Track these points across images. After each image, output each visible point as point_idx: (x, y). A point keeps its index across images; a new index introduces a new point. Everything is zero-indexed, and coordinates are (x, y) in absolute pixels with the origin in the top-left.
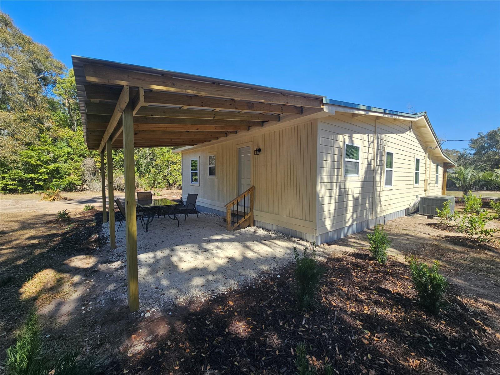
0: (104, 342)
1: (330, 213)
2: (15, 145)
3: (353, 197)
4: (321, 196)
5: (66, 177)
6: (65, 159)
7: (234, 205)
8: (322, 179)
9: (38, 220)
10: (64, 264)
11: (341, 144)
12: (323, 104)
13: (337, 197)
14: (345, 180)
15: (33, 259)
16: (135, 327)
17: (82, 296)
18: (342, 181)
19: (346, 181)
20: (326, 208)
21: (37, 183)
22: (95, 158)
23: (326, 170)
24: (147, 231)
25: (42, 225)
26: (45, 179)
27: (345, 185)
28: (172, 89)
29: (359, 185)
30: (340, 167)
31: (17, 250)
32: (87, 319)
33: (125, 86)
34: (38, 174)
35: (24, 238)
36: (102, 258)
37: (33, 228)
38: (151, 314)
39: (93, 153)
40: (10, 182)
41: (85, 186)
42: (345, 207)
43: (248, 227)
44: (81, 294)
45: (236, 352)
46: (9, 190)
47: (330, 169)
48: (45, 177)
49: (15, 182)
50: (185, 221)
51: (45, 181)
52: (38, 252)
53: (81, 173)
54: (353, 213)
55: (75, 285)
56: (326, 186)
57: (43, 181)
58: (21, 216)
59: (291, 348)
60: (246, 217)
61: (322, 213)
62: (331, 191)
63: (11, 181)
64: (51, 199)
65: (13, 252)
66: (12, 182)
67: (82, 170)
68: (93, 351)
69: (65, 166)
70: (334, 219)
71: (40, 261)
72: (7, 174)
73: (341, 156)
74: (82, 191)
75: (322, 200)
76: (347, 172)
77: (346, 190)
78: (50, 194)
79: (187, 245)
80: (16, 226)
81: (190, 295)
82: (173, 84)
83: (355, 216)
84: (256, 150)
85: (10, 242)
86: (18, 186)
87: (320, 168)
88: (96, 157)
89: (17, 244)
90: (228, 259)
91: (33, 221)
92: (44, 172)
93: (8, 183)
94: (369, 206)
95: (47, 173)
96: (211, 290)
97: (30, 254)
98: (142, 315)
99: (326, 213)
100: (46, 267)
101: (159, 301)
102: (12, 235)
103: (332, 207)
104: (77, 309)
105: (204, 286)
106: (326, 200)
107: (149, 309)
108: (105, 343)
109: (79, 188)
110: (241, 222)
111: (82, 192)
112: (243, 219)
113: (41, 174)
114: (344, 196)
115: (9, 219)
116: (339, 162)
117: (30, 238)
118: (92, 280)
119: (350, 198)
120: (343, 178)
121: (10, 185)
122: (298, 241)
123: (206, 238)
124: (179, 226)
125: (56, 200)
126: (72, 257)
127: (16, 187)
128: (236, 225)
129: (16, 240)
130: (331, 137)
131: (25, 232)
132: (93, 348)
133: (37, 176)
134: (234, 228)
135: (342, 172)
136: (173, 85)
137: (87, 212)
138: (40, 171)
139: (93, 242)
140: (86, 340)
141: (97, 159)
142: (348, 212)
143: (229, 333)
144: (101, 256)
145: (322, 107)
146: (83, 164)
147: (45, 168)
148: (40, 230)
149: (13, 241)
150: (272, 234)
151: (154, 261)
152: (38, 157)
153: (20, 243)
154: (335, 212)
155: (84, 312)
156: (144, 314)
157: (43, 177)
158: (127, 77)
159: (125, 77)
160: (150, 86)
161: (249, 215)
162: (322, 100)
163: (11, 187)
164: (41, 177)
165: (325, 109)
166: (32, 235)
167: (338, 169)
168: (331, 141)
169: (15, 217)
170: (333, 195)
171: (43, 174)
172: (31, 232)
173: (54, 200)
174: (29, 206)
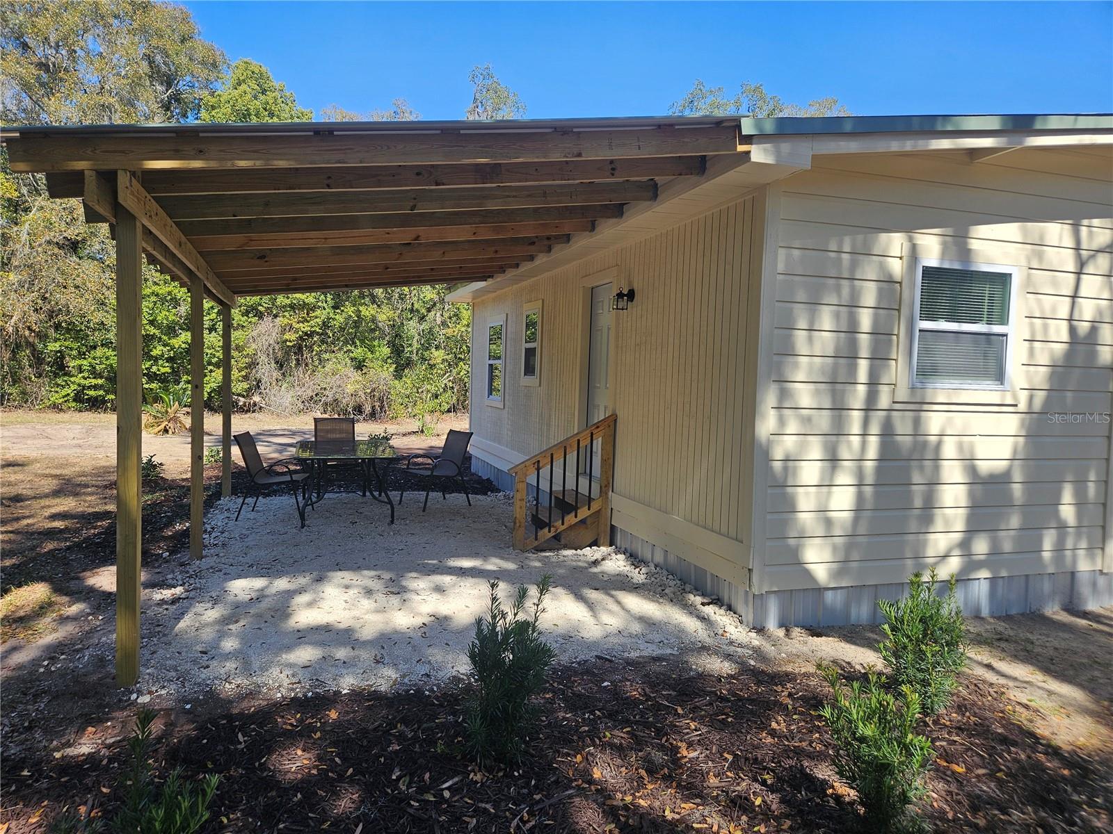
0: (36, 726)
1: (828, 522)
2: (105, 283)
3: (972, 471)
4: (778, 453)
5: (211, 371)
6: (213, 320)
7: (538, 470)
8: (784, 394)
9: (99, 479)
10: (78, 578)
11: (896, 267)
12: (748, 139)
13: (869, 466)
14: (918, 406)
15: (33, 559)
16: (106, 716)
17: (60, 642)
18: (897, 406)
19: (926, 407)
20: (806, 501)
21: (146, 386)
22: (284, 316)
23: (811, 365)
24: (303, 526)
25: (99, 490)
26: (164, 374)
27: (917, 422)
28: (197, 164)
29: (1011, 424)
30: (889, 351)
31: (19, 538)
32: (38, 683)
33: (86, 172)
34: (150, 360)
35: (47, 514)
36: (157, 576)
37: (76, 494)
38: (151, 699)
39: (278, 302)
40: (90, 381)
41: (256, 398)
42: (918, 503)
43: (590, 546)
44: (61, 639)
45: (244, 802)
46: (89, 400)
47: (830, 360)
48: (163, 370)
49: (100, 381)
50: (424, 511)
51: (162, 379)
52: (50, 546)
53: (247, 360)
54: (971, 531)
55: (64, 620)
56: (807, 420)
57: (159, 381)
58: (74, 465)
59: (361, 825)
60: (583, 513)
61: (785, 516)
62: (837, 442)
63: (94, 378)
64: (160, 428)
65: (9, 541)
66: (94, 382)
67: (250, 351)
68: (10, 735)
69: (211, 339)
70: (849, 548)
71: (43, 566)
72: (85, 358)
73: (899, 310)
74: (248, 411)
75: (786, 469)
76: (926, 371)
77: (925, 444)
78: (159, 415)
79: (366, 572)
80: (49, 485)
81: (260, 680)
82: (201, 151)
83: (981, 547)
84: (620, 295)
85: (18, 519)
86: (107, 392)
87: (776, 358)
88: (286, 314)
89: (28, 525)
90: (433, 618)
91: (89, 478)
92: (162, 355)
93: (87, 383)
94: (1079, 515)
95: (170, 360)
96: (317, 680)
97: (33, 548)
98: (134, 696)
99: (806, 517)
100: (42, 579)
101: (185, 679)
102: (30, 505)
103: (842, 500)
104: (36, 662)
105: (310, 669)
106: (810, 472)
107: (154, 689)
108: (36, 729)
109: (241, 404)
110: (563, 528)
111: (248, 415)
112: (571, 519)
113: (156, 359)
114: (914, 463)
115: (47, 471)
116: (881, 335)
117: (54, 517)
118: (101, 618)
119: (952, 472)
120: (902, 394)
121: (90, 388)
122: (703, 604)
123: (435, 562)
124: (392, 522)
125: (170, 432)
126: (104, 566)
127: (101, 392)
128: (545, 534)
129: (28, 517)
130: (841, 243)
131: (57, 501)
132: (13, 731)
133: (147, 366)
134: (536, 543)
135: (898, 372)
136: (199, 154)
137: (212, 467)
138: (155, 353)
139: (165, 538)
140: (13, 715)
141: (286, 321)
142: (939, 525)
143: (263, 767)
144: (159, 573)
145: (741, 148)
146: (255, 334)
147: (165, 345)
148: (85, 501)
149: (24, 518)
150: (638, 576)
151: (253, 597)
152: (151, 315)
153: (34, 525)
154: (856, 520)
155: (42, 670)
156: (138, 697)
157: (159, 370)
158: (92, 151)
159: (88, 152)
160: (142, 165)
161: (595, 506)
162: (739, 127)
163: (92, 393)
164: (154, 369)
165: (759, 154)
166: (66, 509)
167: (879, 358)
168: (840, 260)
169: (61, 466)
170: (844, 453)
171: (160, 362)
172: (67, 502)
173: (166, 431)
174: (105, 444)
